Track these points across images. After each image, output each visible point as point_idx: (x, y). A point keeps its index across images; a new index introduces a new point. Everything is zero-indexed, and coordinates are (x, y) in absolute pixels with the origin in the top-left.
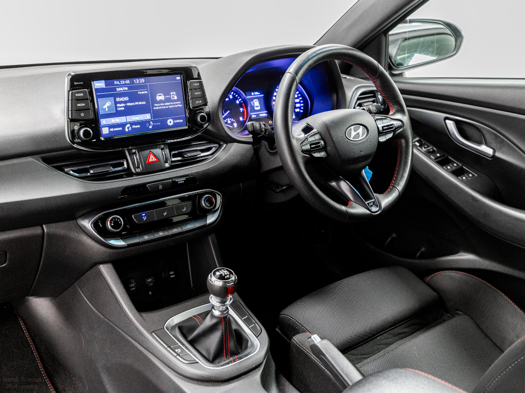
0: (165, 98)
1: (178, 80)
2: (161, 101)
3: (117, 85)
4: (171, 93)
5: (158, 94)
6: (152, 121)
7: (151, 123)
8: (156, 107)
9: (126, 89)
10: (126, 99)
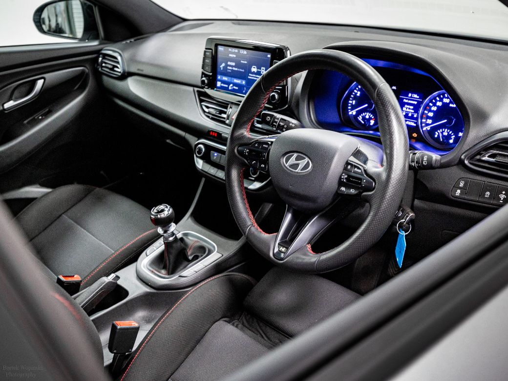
0: (257, 71)
1: (269, 58)
2: (254, 73)
3: (230, 51)
4: (262, 68)
5: (253, 66)
6: (246, 87)
7: (245, 88)
8: (250, 76)
9: (235, 56)
10: (233, 64)
